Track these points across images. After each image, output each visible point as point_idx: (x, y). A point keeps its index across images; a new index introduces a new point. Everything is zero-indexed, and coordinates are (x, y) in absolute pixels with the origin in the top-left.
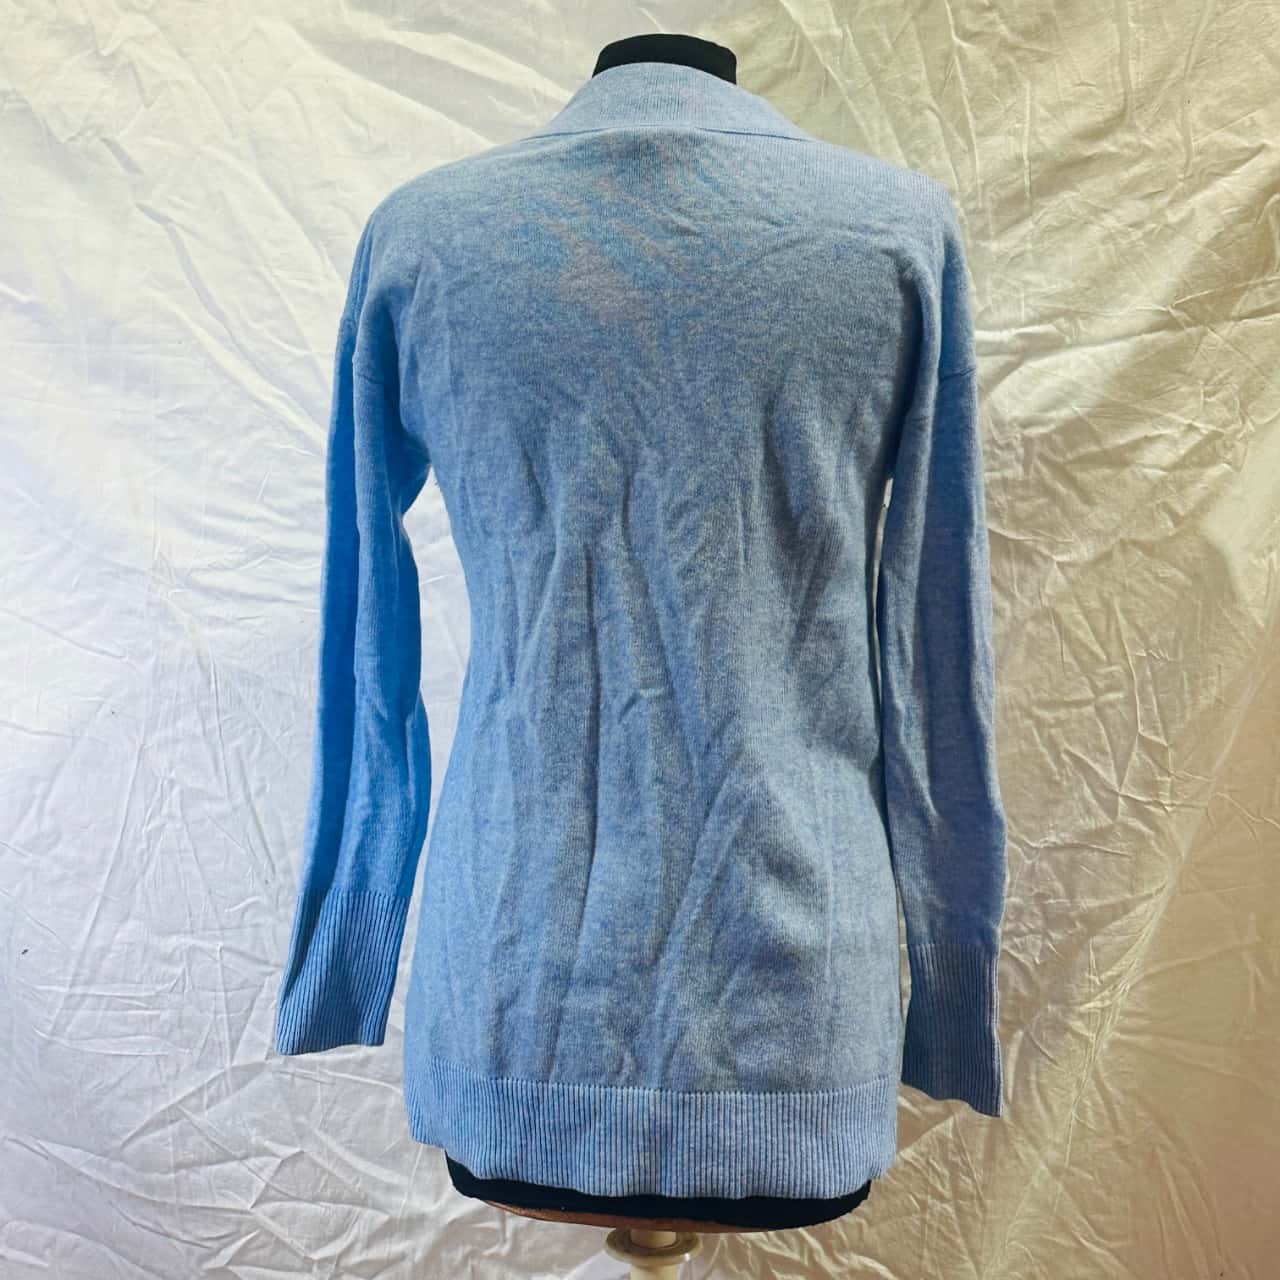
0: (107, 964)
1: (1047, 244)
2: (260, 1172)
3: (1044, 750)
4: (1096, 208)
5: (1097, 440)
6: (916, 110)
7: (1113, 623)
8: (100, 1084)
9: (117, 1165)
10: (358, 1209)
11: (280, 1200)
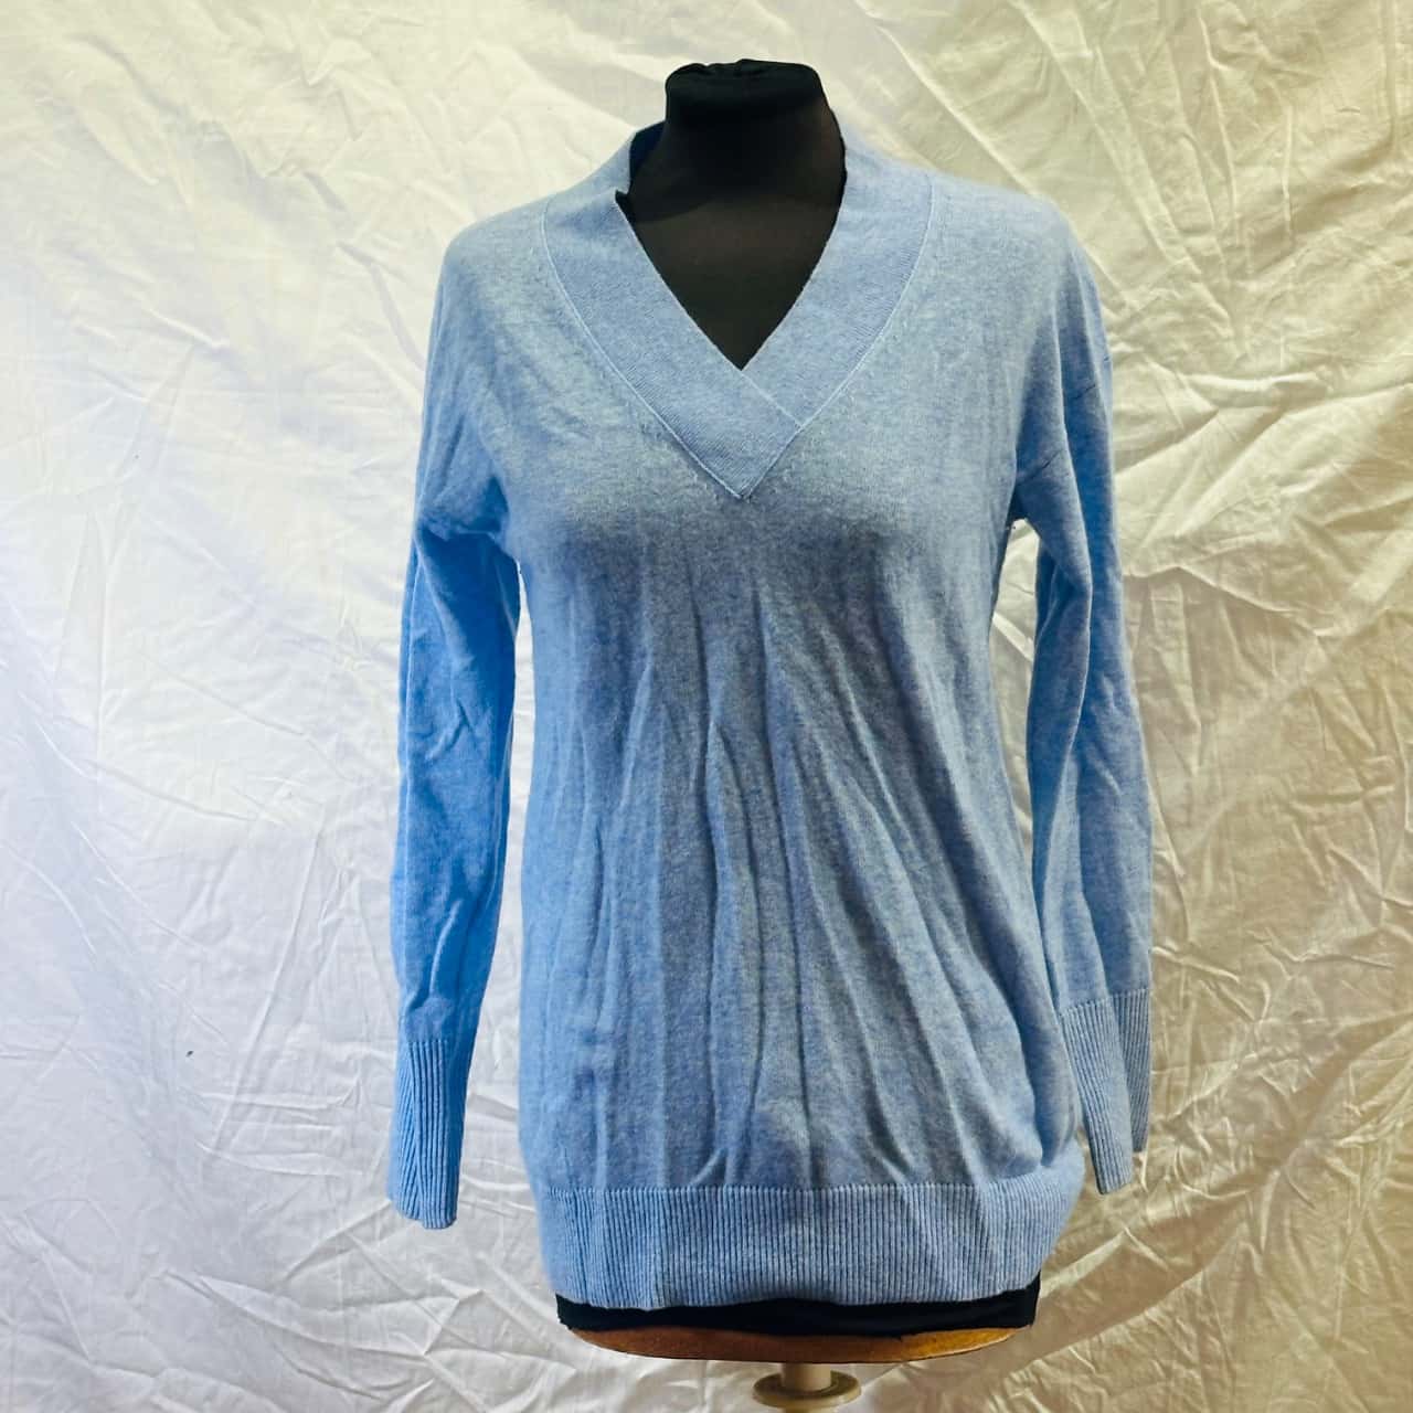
0: (275, 1072)
1: (1308, 284)
2: (435, 1315)
3: (1306, 851)
4: (1360, 244)
5: (1360, 500)
6: (1170, 137)
7: (1381, 706)
8: (266, 1205)
9: (282, 1302)
10: (542, 1362)
11: (458, 1347)
